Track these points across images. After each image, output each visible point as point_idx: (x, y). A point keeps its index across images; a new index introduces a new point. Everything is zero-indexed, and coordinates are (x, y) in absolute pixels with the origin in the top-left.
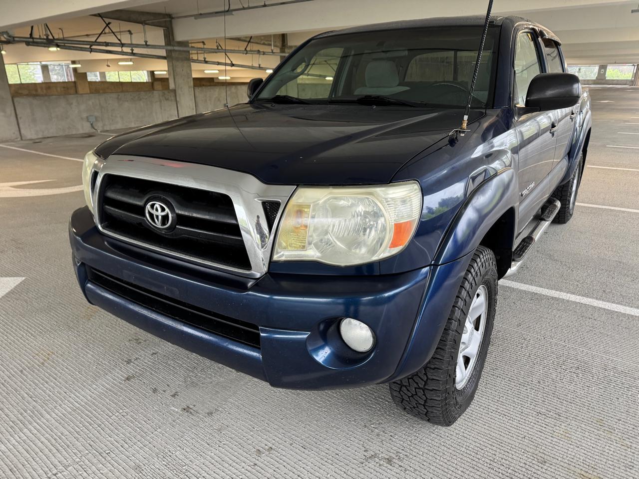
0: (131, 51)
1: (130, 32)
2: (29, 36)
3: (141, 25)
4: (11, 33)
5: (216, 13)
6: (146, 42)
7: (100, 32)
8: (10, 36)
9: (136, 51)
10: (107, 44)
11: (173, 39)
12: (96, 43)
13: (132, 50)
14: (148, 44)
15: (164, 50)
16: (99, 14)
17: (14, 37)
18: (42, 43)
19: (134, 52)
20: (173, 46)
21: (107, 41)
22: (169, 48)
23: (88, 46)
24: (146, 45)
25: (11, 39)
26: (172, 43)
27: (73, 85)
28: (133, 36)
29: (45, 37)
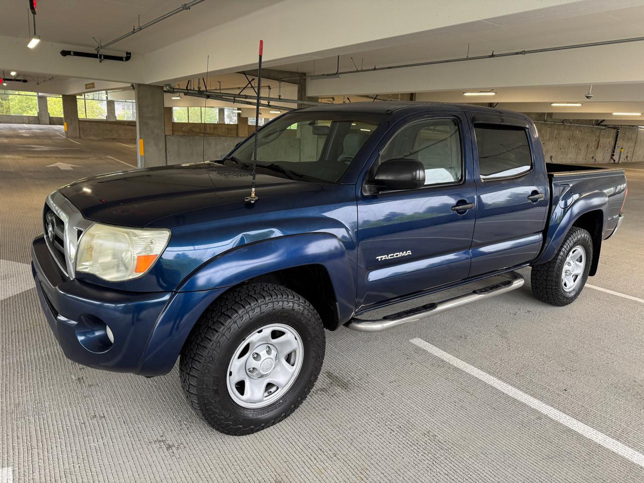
0: (267, 104)
1: (269, 87)
2: (186, 88)
3: (277, 81)
4: (173, 85)
5: (328, 75)
6: (280, 96)
7: (244, 86)
8: (171, 88)
9: (272, 103)
10: (246, 97)
11: (305, 95)
12: (239, 95)
13: (269, 103)
14: (281, 98)
15: (297, 104)
16: (243, 72)
17: (174, 89)
18: (194, 93)
19: (270, 104)
20: (305, 100)
21: (247, 95)
22: (300, 102)
23: (233, 98)
24: (280, 99)
25: (172, 90)
26: (303, 99)
27: (236, 127)
28: (271, 90)
29: (197, 89)
